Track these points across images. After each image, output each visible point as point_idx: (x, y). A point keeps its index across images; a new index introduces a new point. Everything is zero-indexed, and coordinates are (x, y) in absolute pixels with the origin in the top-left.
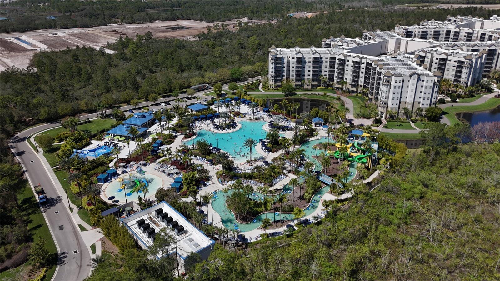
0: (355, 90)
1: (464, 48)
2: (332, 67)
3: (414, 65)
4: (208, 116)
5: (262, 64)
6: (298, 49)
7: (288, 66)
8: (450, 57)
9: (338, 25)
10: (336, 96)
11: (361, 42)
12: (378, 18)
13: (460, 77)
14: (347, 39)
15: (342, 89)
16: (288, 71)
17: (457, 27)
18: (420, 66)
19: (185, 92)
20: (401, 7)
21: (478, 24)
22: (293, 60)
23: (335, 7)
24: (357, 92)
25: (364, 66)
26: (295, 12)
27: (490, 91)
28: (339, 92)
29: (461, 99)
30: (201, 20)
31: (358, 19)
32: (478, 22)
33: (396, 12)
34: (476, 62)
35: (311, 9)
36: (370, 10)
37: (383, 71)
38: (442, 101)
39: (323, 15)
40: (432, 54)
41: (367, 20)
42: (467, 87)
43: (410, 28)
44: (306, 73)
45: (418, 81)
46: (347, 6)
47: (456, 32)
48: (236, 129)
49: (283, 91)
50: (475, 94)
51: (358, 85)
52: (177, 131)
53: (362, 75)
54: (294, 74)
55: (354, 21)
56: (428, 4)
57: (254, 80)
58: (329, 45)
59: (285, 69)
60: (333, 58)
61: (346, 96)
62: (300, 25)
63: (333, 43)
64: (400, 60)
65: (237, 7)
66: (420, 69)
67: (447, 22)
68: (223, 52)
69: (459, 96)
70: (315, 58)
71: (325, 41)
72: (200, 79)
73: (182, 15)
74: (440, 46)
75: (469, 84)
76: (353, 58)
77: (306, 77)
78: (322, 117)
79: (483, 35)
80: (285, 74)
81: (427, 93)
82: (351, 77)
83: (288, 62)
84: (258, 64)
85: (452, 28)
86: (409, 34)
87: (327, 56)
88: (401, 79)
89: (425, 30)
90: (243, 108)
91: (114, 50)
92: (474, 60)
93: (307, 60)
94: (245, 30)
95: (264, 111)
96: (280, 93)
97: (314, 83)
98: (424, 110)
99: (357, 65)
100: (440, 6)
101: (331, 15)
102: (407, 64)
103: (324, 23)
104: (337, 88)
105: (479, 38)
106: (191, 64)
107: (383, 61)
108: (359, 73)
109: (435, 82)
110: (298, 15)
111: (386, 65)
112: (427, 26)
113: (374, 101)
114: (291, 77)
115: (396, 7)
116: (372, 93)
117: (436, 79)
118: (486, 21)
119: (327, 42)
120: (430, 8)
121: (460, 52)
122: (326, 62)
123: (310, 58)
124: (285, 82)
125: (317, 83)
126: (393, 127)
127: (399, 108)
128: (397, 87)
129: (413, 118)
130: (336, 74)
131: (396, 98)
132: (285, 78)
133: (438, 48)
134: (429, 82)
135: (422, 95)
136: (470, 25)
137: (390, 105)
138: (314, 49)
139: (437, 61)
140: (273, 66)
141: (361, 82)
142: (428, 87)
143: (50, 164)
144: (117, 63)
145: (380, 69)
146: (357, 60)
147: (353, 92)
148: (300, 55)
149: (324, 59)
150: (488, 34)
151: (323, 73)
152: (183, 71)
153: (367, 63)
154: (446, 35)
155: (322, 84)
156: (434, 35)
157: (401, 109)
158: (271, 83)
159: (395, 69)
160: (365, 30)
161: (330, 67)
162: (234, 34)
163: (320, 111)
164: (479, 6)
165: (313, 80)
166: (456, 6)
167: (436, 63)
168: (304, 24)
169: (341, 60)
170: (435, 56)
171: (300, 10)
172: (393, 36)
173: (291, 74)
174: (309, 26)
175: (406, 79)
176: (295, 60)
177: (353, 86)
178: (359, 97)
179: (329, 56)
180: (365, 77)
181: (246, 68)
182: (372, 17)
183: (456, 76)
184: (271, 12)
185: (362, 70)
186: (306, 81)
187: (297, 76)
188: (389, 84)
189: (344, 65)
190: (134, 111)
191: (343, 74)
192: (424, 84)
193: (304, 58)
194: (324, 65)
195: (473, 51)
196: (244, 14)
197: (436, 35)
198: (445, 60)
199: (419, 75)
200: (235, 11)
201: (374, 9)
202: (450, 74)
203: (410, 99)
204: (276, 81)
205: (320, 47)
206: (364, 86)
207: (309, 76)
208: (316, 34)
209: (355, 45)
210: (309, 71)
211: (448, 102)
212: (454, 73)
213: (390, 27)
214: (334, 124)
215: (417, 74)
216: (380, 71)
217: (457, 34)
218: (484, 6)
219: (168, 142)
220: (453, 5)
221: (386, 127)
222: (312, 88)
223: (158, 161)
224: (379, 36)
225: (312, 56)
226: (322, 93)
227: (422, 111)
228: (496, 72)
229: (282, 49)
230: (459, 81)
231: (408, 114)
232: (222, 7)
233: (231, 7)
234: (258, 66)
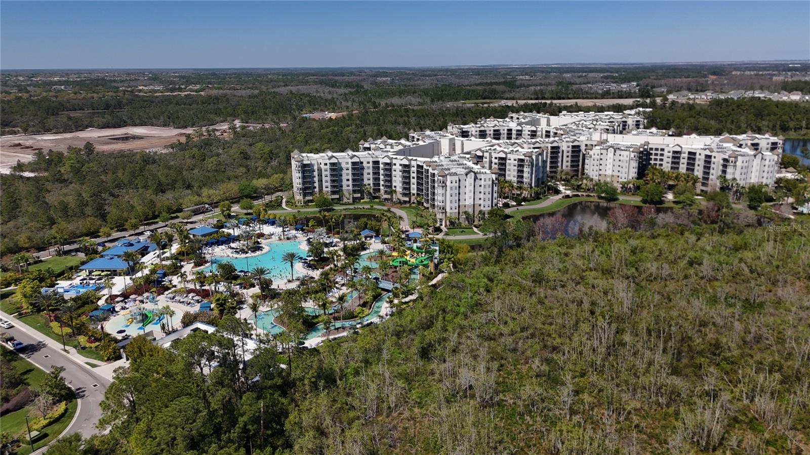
0: (407, 199)
1: (525, 146)
2: (376, 173)
3: (470, 164)
4: (221, 239)
5: (281, 176)
6: (330, 154)
7: (320, 175)
8: (509, 156)
9: (376, 128)
10: (385, 208)
11: (408, 143)
12: (427, 119)
13: (522, 177)
14: (390, 141)
15: (391, 199)
16: (320, 181)
17: (519, 124)
18: (477, 164)
19: (177, 217)
20: (456, 104)
21: (543, 121)
22: (326, 167)
23: (368, 105)
24: (409, 202)
25: (414, 169)
26: (311, 112)
27: (557, 192)
28: (389, 203)
29: (527, 203)
30: (165, 126)
31: (401, 120)
32: (543, 118)
33: (449, 110)
34: (537, 160)
35: (334, 108)
36: (416, 108)
37: (436, 172)
38: (506, 205)
39: (352, 115)
40: (490, 153)
41: (413, 120)
42: (531, 188)
43: (465, 127)
44: (344, 183)
45: (475, 180)
46: (383, 103)
47: (518, 131)
48: (263, 252)
49: (317, 206)
50: (541, 196)
51: (410, 193)
52: (182, 261)
53: (414, 181)
54: (329, 184)
55: (396, 123)
56: (488, 101)
57: (273, 197)
58: (369, 149)
59: (316, 179)
60: (376, 163)
61: (397, 208)
62: (323, 129)
63: (373, 146)
64: (455, 161)
65: (221, 106)
66: (476, 168)
67: (507, 119)
68: (220, 164)
69: (525, 200)
70: (353, 163)
71: (363, 145)
72: (196, 198)
73: (131, 118)
74: (498, 145)
75: (533, 185)
76: (400, 161)
77: (345, 188)
78: (371, 229)
79: (548, 132)
80: (316, 185)
81: (487, 193)
82: (401, 185)
83: (320, 170)
84: (276, 176)
85: (513, 125)
86: (465, 134)
87: (368, 160)
88: (456, 178)
89: (482, 129)
90: (267, 229)
91: (32, 171)
92: (534, 157)
93: (344, 165)
94: (243, 137)
95: (297, 229)
96: (313, 210)
97: (356, 195)
98: (486, 213)
99: (406, 168)
100: (503, 102)
101: (364, 115)
102: (463, 164)
103: (356, 125)
104: (386, 199)
105: (544, 136)
106: (175, 181)
107: (436, 162)
108: (409, 179)
109: (493, 181)
110: (317, 115)
111: (439, 165)
112: (485, 125)
113: (431, 210)
114: (324, 189)
115: (449, 105)
116: (428, 200)
117: (494, 176)
118: (552, 117)
119: (365, 146)
120: (491, 105)
121: (520, 150)
122: (368, 168)
123: (347, 163)
124: (318, 195)
125: (359, 195)
126: (455, 234)
127: (459, 213)
128: (454, 188)
129: (476, 223)
130: (382, 183)
131: (454, 201)
132: (317, 190)
133: (496, 147)
134: (487, 180)
135: (482, 196)
136: (535, 122)
137: (448, 210)
138: (350, 153)
139: (497, 161)
140: (300, 175)
141: (414, 189)
142: (487, 186)
143: (5, 312)
144: (49, 188)
145: (433, 170)
146: (406, 162)
147: (405, 202)
148: (334, 161)
149: (365, 164)
150: (552, 131)
151: (366, 182)
152: (163, 192)
153: (418, 166)
154: (508, 134)
155: (365, 196)
156: (494, 134)
157: (461, 214)
158: (298, 197)
159: (449, 169)
160: (412, 131)
161: (374, 173)
162: (227, 142)
163: (369, 222)
164: (548, 102)
165: (354, 192)
166: (522, 102)
167: (496, 164)
168: (328, 127)
169: (386, 164)
170: (494, 155)
171: (317, 109)
172: (446, 136)
173: (324, 184)
174: (336, 129)
175: (463, 178)
176: (328, 167)
177: (404, 195)
178: (414, 208)
179: (371, 160)
180: (418, 182)
181: (260, 183)
182: (419, 117)
183: (518, 176)
184: (276, 113)
185: (412, 175)
186: (345, 193)
187: (333, 187)
188: (444, 186)
189: (390, 170)
190: (106, 244)
191: (391, 181)
192: (482, 182)
193: (340, 164)
194: (365, 172)
195: (534, 148)
196: (235, 116)
197: (497, 135)
198: (504, 159)
199: (475, 173)
200: (218, 112)
201: (420, 107)
202: (511, 175)
203: (469, 202)
204: (305, 195)
205: (358, 151)
206: (418, 194)
207: (348, 186)
208: (348, 139)
209: (401, 147)
210: (348, 180)
211: (513, 206)
212: (516, 173)
213: (443, 127)
214: (388, 236)
215: (474, 172)
216: (433, 172)
217: (519, 134)
218: (555, 101)
219: (173, 272)
220: (519, 101)
221: (447, 234)
222: (353, 202)
223: (166, 293)
224: (429, 136)
225: (350, 161)
226: (368, 206)
227: (484, 214)
228: (562, 172)
229: (309, 155)
230: (522, 182)
231: (470, 218)
232: (194, 106)
233: (209, 107)
234: (275, 179)
